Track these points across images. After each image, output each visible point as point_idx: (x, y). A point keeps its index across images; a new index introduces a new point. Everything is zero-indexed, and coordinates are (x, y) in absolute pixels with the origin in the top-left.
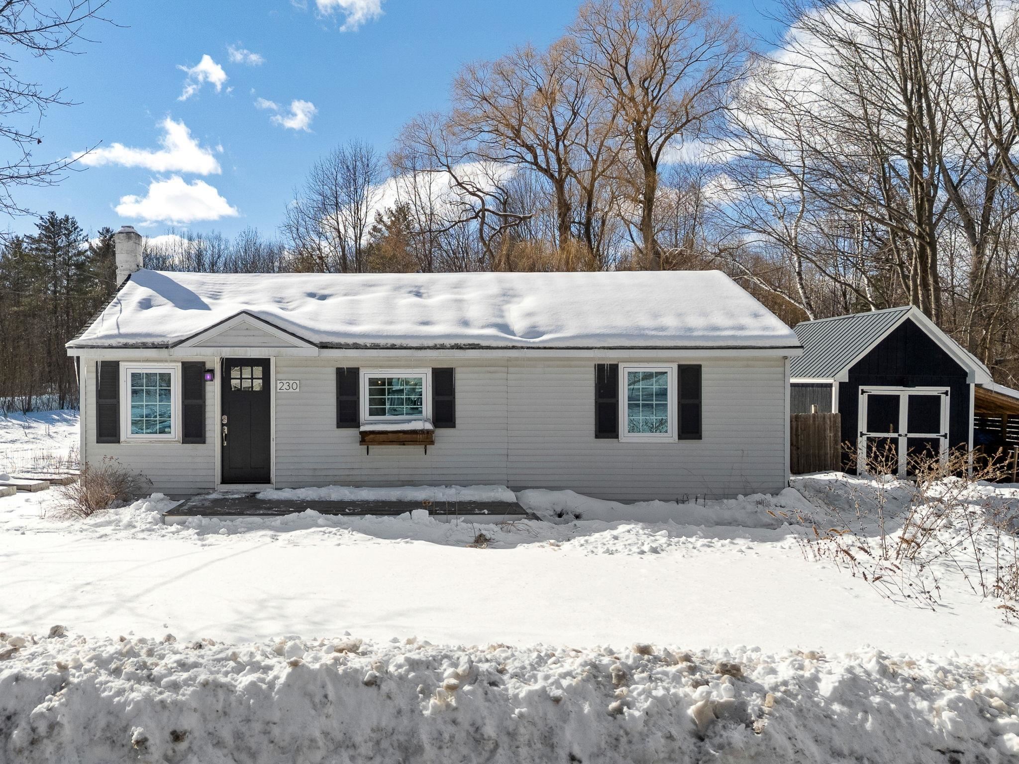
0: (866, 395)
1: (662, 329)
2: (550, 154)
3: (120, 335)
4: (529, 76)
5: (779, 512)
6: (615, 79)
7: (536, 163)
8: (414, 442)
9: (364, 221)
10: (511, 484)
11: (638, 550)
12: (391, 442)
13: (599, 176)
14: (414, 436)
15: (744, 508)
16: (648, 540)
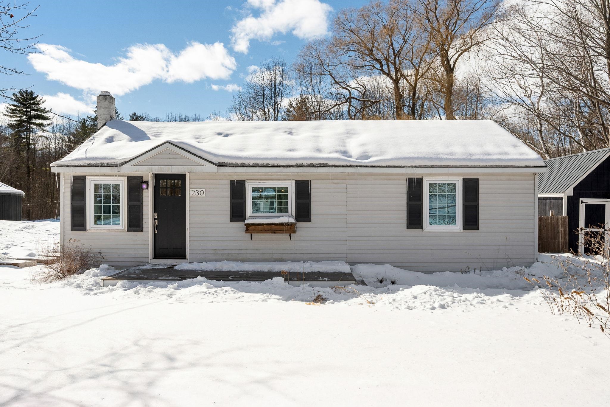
0: (584, 204)
1: (452, 154)
2: (391, 65)
3: (86, 159)
4: (378, 19)
5: (532, 279)
6: (429, 20)
7: (382, 70)
8: (282, 231)
9: (280, 105)
10: (349, 260)
11: (431, 307)
12: (266, 231)
13: (420, 78)
14: (282, 227)
15: (507, 276)
16: (439, 299)
